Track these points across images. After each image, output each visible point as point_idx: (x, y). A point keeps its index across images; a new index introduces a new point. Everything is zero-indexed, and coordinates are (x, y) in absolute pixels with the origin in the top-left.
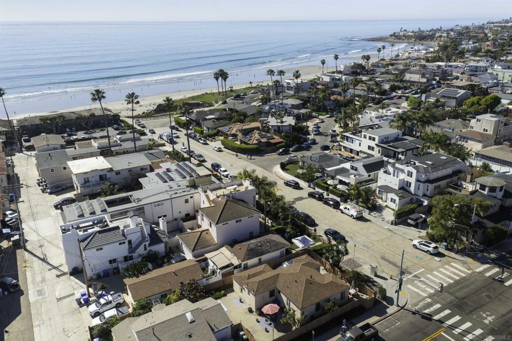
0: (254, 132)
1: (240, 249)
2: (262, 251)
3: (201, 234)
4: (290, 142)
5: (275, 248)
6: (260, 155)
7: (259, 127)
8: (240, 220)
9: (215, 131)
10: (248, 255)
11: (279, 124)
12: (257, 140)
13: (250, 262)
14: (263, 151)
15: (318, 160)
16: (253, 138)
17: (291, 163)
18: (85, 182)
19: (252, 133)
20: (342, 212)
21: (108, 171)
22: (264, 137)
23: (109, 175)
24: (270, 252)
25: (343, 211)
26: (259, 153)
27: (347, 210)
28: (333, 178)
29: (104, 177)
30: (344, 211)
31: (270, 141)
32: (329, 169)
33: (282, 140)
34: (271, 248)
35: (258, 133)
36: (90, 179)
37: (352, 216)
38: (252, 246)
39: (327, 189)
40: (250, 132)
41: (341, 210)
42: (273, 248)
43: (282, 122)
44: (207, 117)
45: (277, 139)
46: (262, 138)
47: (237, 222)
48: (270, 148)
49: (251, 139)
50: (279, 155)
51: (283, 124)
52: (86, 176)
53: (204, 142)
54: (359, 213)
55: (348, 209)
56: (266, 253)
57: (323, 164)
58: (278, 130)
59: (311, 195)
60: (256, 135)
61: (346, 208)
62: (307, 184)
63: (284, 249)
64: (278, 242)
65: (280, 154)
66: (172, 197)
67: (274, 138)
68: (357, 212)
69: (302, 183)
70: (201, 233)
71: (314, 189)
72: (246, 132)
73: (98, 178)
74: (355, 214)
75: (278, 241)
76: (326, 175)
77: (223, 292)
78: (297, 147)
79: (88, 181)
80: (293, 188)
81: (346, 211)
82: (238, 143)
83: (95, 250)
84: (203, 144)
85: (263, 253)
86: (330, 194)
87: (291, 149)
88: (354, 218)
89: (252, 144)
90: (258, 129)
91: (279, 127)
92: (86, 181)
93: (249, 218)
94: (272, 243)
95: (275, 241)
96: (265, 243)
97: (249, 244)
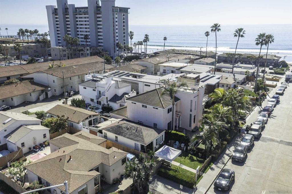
1: (118, 123)
2: (123, 132)
5: (133, 137)
8: (146, 107)
10: (112, 128)
23: (177, 72)
24: (125, 137)
29: (174, 72)
36: (166, 71)
38: (123, 125)
42: (131, 136)
63: (139, 144)
73: (171, 72)
83: (83, 87)
85: (120, 134)
92: (164, 71)
93: (153, 108)
94: (138, 133)
95: (142, 133)
96: (134, 130)
97: (125, 123)
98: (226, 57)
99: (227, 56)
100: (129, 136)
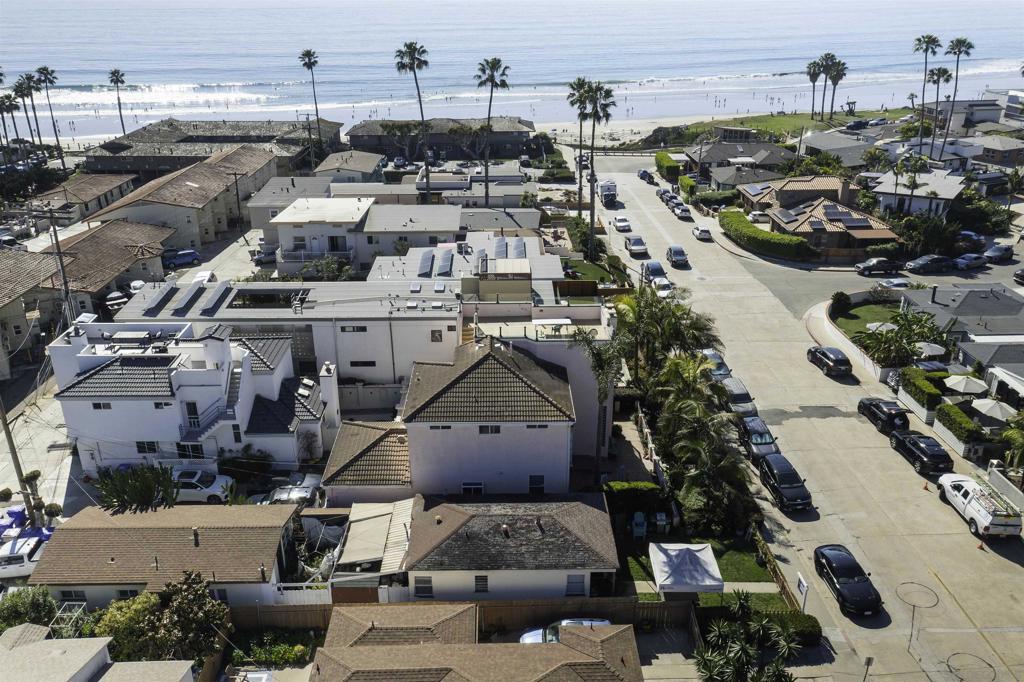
0: (816, 203)
1: (439, 522)
2: (501, 553)
3: (381, 439)
4: (916, 245)
5: (553, 559)
6: (803, 266)
7: (836, 191)
8: (497, 430)
9: (728, 193)
10: (443, 553)
11: (902, 191)
12: (811, 223)
13: (442, 579)
14: (818, 255)
15: (956, 305)
16: (801, 218)
17: (876, 303)
18: (297, 248)
19: (809, 203)
20: (943, 498)
21: (350, 231)
22: (839, 220)
23: (351, 240)
24: (524, 567)
25: (948, 495)
26: (803, 261)
27: (959, 495)
28: (980, 371)
29: (340, 241)
30: (951, 494)
31: (851, 232)
32: (979, 339)
33: (893, 235)
34: (537, 552)
35: (825, 207)
36: (307, 242)
37: (971, 522)
38: (477, 526)
39: (931, 403)
40: (803, 202)
41: (940, 487)
42: (542, 557)
43: (914, 185)
44: (732, 160)
45: (879, 229)
46: (831, 221)
47: (483, 430)
48: (845, 251)
49: (797, 220)
50: (861, 273)
51: (917, 192)
52: (299, 233)
53: (684, 214)
54: (1003, 520)
55: (966, 495)
56: (508, 567)
57: (968, 320)
58: (898, 208)
59: (868, 409)
60: (818, 212)
61: (957, 487)
62: (879, 370)
63: (586, 573)
64: (578, 539)
65: (868, 272)
66: (396, 314)
67: (870, 227)
68: (994, 514)
69: (864, 366)
70: (386, 435)
71: (896, 391)
72: (793, 201)
73: (326, 244)
74: (984, 520)
75: (580, 534)
76: (961, 358)
77: (299, 648)
78: (933, 260)
79: (303, 247)
80: (827, 375)
81: (957, 498)
82: (766, 227)
83: (89, 403)
84: (681, 218)
85: (496, 563)
86: (936, 421)
87: (910, 264)
88: (976, 534)
89: (794, 234)
90: (831, 195)
91: (902, 198)
92: (299, 244)
93: (528, 427)
94: (553, 536)
95: (568, 532)
96: (529, 530)
97: (473, 516)
98: (379, 137)
99: (385, 134)
100: (535, 558)
